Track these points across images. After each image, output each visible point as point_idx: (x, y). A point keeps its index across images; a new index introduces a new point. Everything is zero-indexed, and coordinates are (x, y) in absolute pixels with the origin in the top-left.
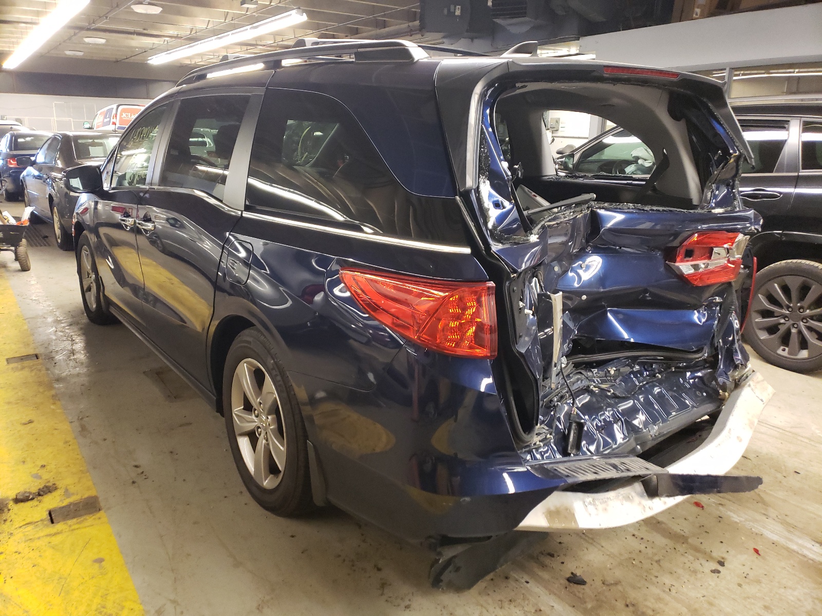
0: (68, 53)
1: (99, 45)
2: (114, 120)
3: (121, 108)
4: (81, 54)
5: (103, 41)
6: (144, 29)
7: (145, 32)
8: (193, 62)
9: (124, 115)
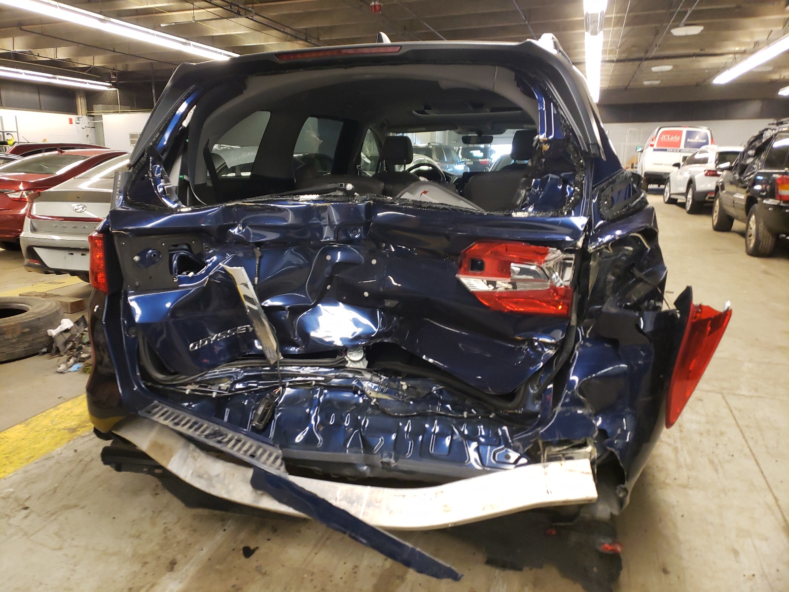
0: (646, 83)
1: (667, 72)
2: (653, 143)
3: (662, 130)
4: (657, 82)
5: (669, 68)
6: (701, 50)
7: (702, 52)
8: (782, 77)
9: (664, 137)
